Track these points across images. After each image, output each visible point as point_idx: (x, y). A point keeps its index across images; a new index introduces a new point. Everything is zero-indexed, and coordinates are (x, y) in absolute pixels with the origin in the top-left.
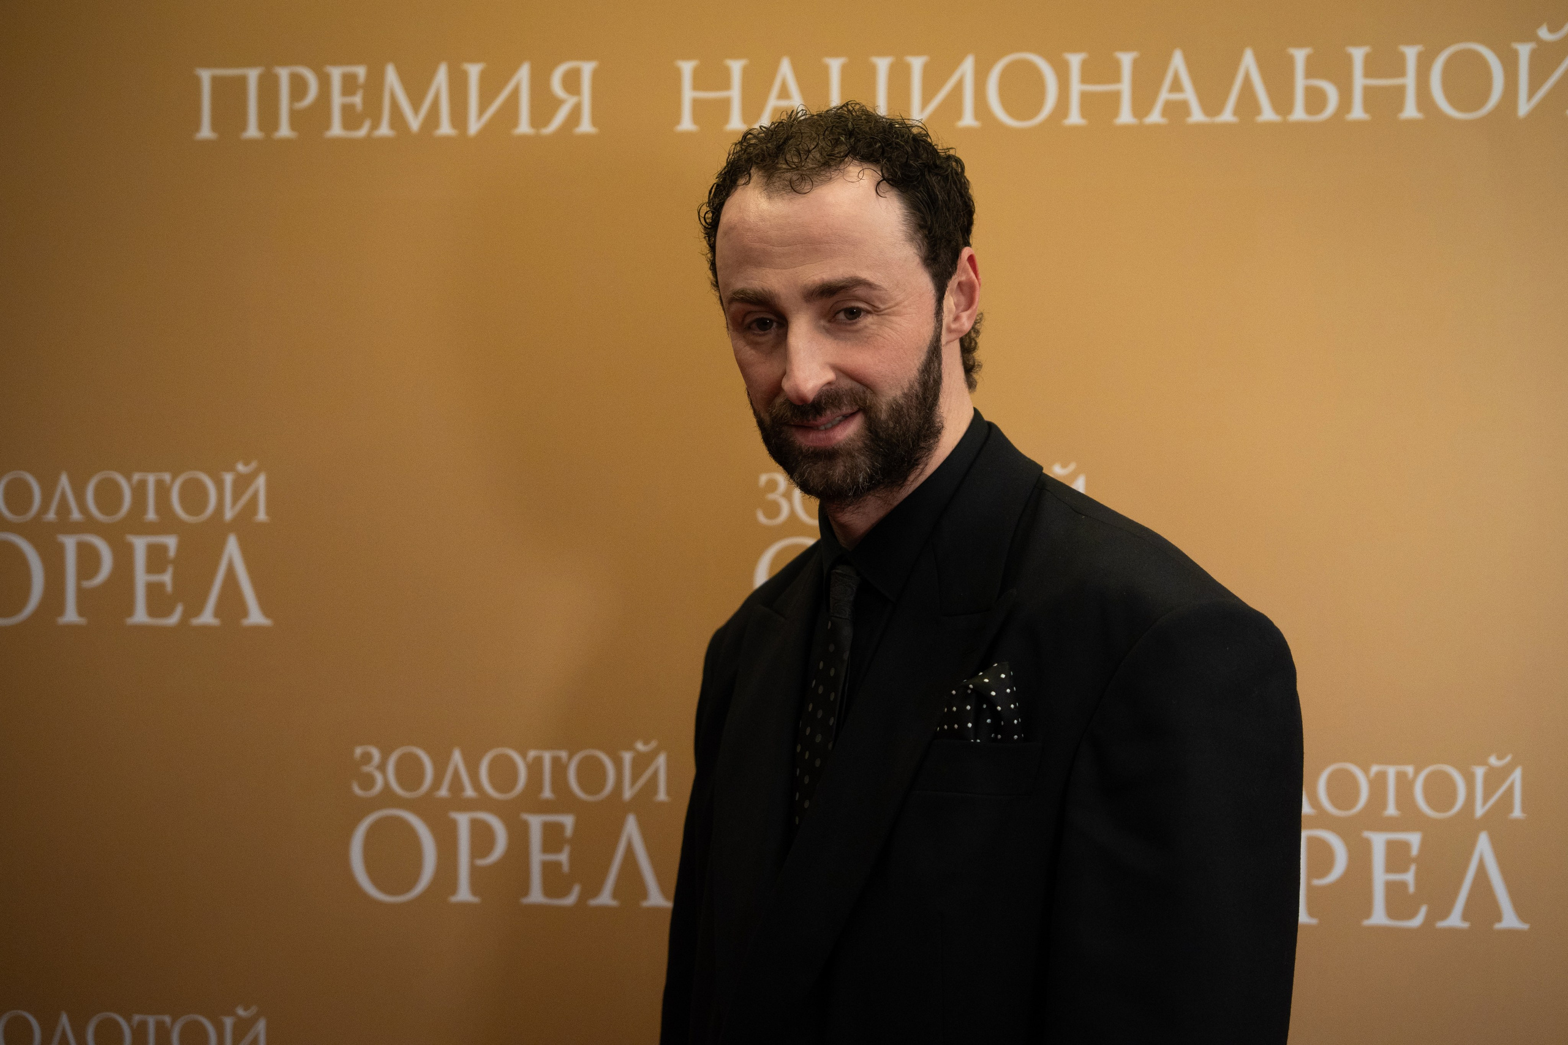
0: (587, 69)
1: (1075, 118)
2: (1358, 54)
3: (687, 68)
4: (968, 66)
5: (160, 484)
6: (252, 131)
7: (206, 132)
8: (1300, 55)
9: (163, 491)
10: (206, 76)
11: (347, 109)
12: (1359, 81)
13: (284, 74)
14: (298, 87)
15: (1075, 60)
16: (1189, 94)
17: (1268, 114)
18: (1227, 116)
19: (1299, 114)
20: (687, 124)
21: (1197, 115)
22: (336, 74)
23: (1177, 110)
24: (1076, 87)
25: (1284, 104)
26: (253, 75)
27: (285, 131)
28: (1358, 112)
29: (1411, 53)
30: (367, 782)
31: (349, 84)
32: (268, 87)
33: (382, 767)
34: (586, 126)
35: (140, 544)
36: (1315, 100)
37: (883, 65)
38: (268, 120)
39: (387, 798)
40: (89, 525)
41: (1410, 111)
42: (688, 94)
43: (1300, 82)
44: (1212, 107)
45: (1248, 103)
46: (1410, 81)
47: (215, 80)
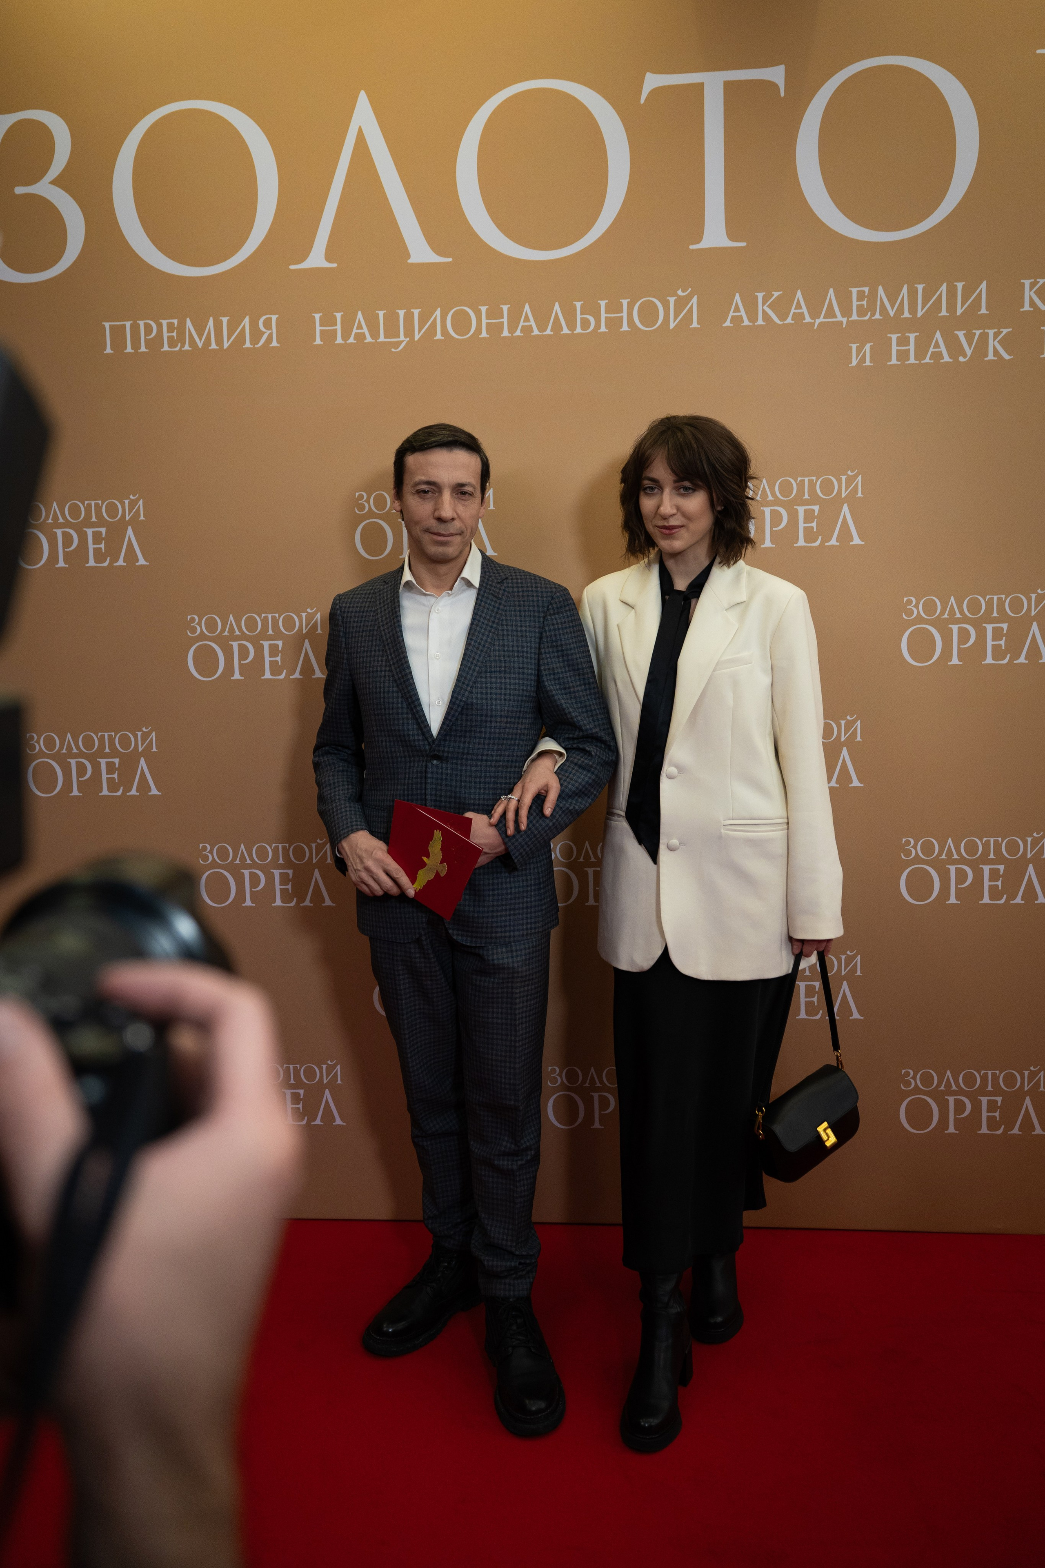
0: (274, 318)
1: (484, 334)
2: (603, 303)
3: (317, 316)
4: (438, 312)
5: (97, 505)
6: (129, 349)
7: (108, 350)
8: (578, 305)
9: (98, 508)
10: (107, 325)
11: (170, 338)
12: (603, 315)
13: (141, 323)
14: (148, 329)
15: (484, 309)
16: (532, 323)
17: (566, 331)
18: (548, 332)
19: (579, 330)
20: (318, 341)
21: (536, 332)
22: (164, 323)
23: (527, 330)
24: (484, 321)
25: (572, 326)
26: (128, 324)
27: (143, 349)
28: (603, 329)
29: (625, 302)
30: (194, 630)
31: (170, 327)
32: (135, 329)
33: (199, 624)
34: (275, 343)
35: (90, 532)
36: (585, 324)
37: (401, 313)
38: (136, 344)
39: (202, 637)
40: (67, 524)
41: (625, 327)
42: (318, 328)
43: (579, 317)
44: (542, 327)
45: (557, 326)
46: (625, 314)
47: (110, 325)
